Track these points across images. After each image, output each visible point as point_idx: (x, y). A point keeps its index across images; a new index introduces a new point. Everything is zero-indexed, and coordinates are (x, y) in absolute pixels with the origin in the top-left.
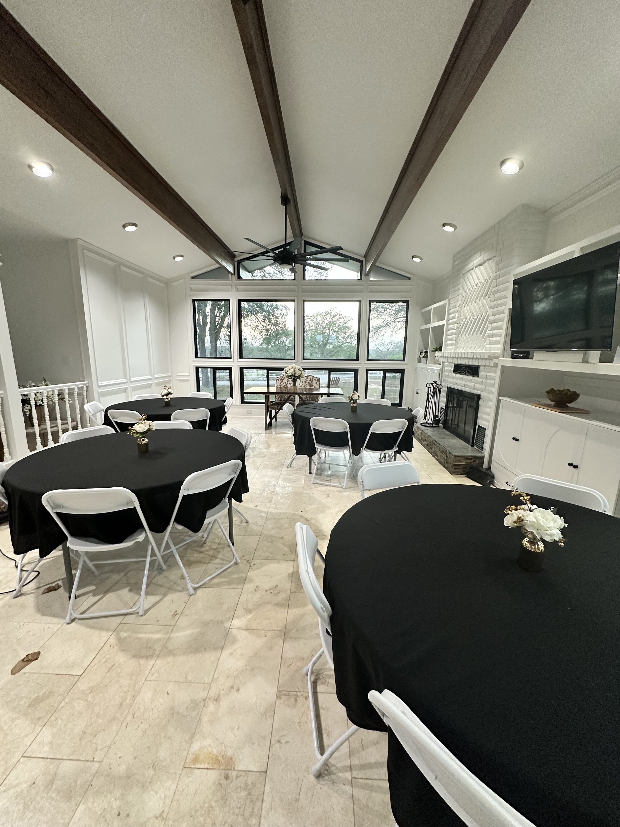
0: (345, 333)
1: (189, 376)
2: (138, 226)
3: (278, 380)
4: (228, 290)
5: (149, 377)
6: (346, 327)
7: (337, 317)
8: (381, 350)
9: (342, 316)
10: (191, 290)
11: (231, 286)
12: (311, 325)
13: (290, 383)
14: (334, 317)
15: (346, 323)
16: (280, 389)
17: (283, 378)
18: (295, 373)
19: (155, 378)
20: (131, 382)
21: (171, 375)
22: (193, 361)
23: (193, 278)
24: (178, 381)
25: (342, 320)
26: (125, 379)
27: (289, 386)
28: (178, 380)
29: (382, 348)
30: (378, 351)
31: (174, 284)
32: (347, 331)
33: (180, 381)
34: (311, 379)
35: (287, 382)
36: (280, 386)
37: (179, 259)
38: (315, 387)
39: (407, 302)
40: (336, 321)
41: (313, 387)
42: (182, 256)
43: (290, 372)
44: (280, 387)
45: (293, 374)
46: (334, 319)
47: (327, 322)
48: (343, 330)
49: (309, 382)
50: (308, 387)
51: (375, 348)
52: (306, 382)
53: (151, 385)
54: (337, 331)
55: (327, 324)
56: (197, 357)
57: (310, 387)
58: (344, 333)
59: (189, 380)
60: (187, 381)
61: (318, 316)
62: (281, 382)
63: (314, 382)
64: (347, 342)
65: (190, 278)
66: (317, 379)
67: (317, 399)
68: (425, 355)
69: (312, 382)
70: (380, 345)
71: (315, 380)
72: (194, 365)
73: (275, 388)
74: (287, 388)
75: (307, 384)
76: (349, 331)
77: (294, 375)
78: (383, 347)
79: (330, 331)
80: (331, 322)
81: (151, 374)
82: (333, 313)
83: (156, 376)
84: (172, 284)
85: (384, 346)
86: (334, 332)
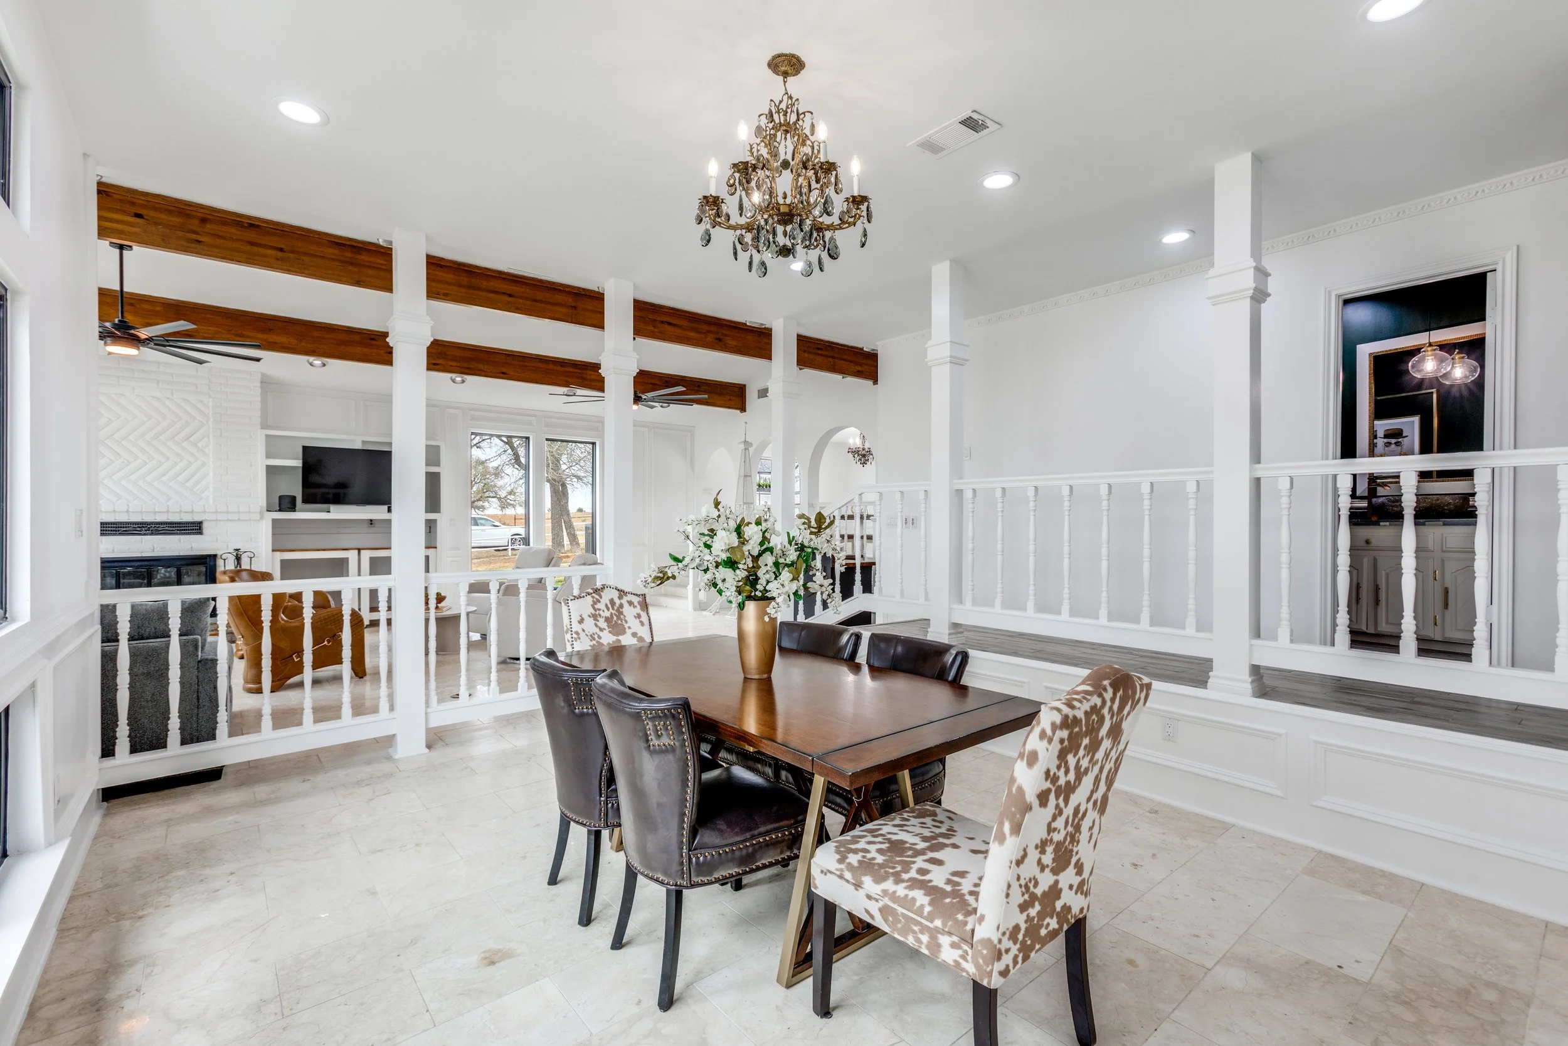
34: (612, 602)
49: (607, 614)
52: (595, 617)
63: (629, 612)
69: (620, 612)
75: (602, 624)
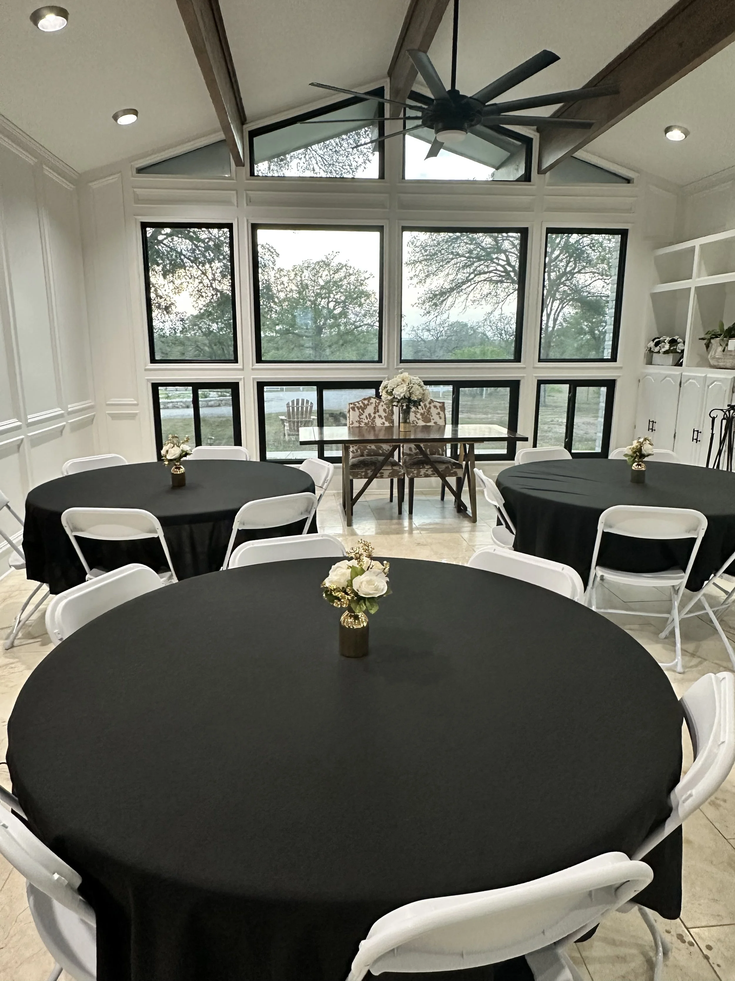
0: (361, 305)
1: (137, 405)
2: (69, 17)
3: (353, 409)
4: (226, 202)
5: (58, 411)
6: (362, 292)
7: (342, 274)
8: (422, 340)
9: (352, 269)
10: (138, 200)
11: (234, 192)
12: (288, 289)
13: (380, 416)
14: (336, 271)
15: (362, 284)
16: (357, 430)
17: (364, 404)
18: (410, 394)
19: (69, 413)
20: (29, 425)
21: (92, 404)
22: (146, 370)
23: (140, 171)
24: (109, 418)
25: (352, 278)
26: (15, 420)
27: (379, 422)
28: (109, 414)
29: (427, 336)
30: (418, 341)
31: (95, 185)
32: (363, 300)
33: (114, 417)
35: (375, 413)
36: (359, 422)
37: (127, 120)
38: (435, 423)
39: (624, 233)
40: (341, 280)
41: (432, 424)
42: (135, 112)
43: (400, 392)
44: (357, 425)
45: (407, 395)
46: (337, 277)
47: (322, 283)
48: (357, 298)
50: (421, 423)
51: (412, 336)
53: (61, 430)
54: (344, 302)
55: (322, 288)
56: (153, 360)
57: (424, 424)
58: (359, 306)
59: (136, 414)
60: (133, 416)
61: (305, 271)
62: (361, 414)
64: (365, 322)
65: (134, 171)
66: (438, 405)
67: (443, 451)
68: (670, 346)
70: (421, 328)
71: (435, 407)
72: (148, 380)
73: (346, 428)
74: (373, 428)
76: (368, 301)
77: (409, 397)
78: (426, 333)
79: (329, 302)
80: (330, 281)
81: (60, 405)
82: (334, 264)
83: (71, 407)
84: (90, 184)
85: (429, 330)
86: (337, 302)
